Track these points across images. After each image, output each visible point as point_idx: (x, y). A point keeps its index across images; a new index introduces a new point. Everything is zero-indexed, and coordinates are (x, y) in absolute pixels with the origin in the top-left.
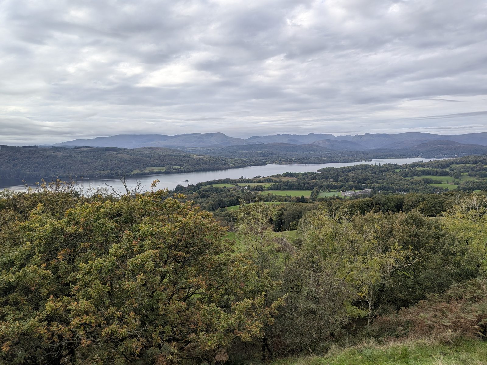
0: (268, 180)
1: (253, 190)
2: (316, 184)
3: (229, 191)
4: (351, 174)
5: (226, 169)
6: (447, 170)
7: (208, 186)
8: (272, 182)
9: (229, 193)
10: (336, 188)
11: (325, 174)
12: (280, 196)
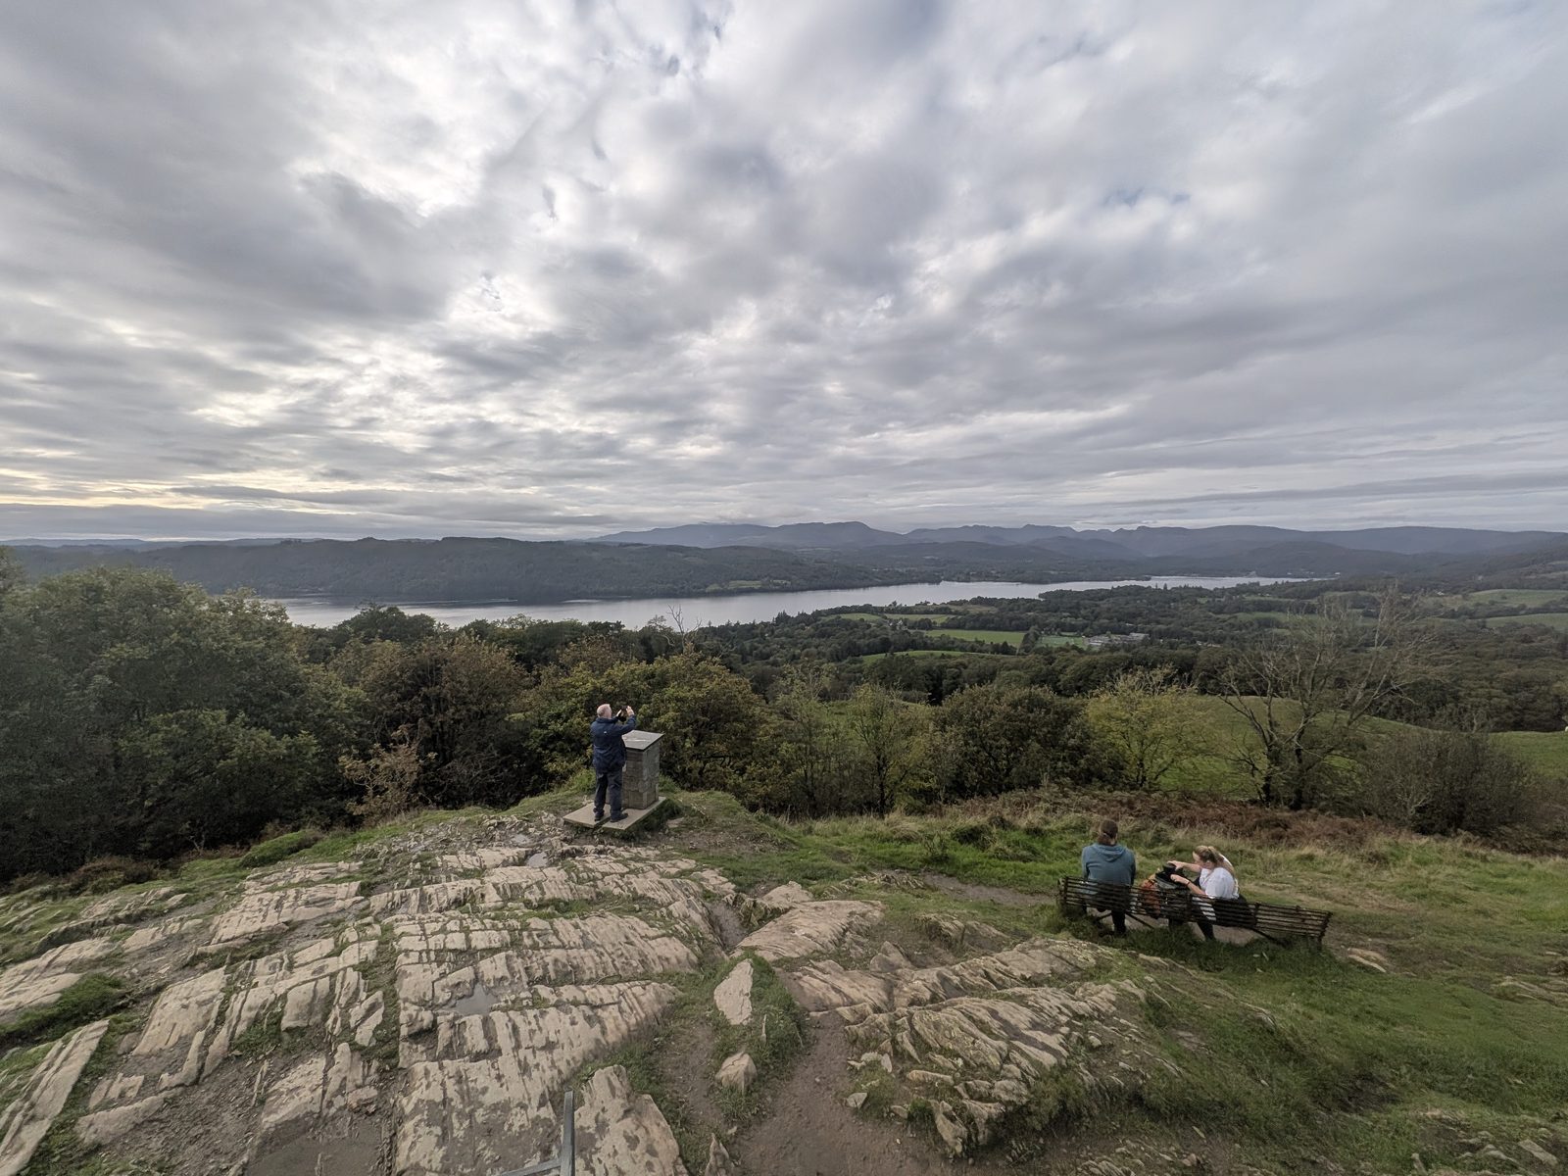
0: (942, 610)
1: (913, 628)
2: (1034, 621)
3: (869, 626)
4: (1104, 605)
5: (865, 587)
7: (833, 617)
8: (951, 613)
9: (868, 631)
10: (1072, 628)
11: (1052, 602)
12: (963, 641)
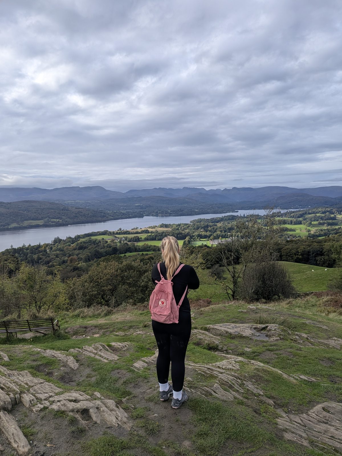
0: (145, 231)
1: (130, 241)
2: (188, 234)
3: (107, 242)
4: (219, 225)
5: (104, 221)
6: (301, 219)
7: (86, 238)
8: (149, 233)
9: (106, 245)
10: (205, 237)
11: (197, 225)
12: (155, 246)
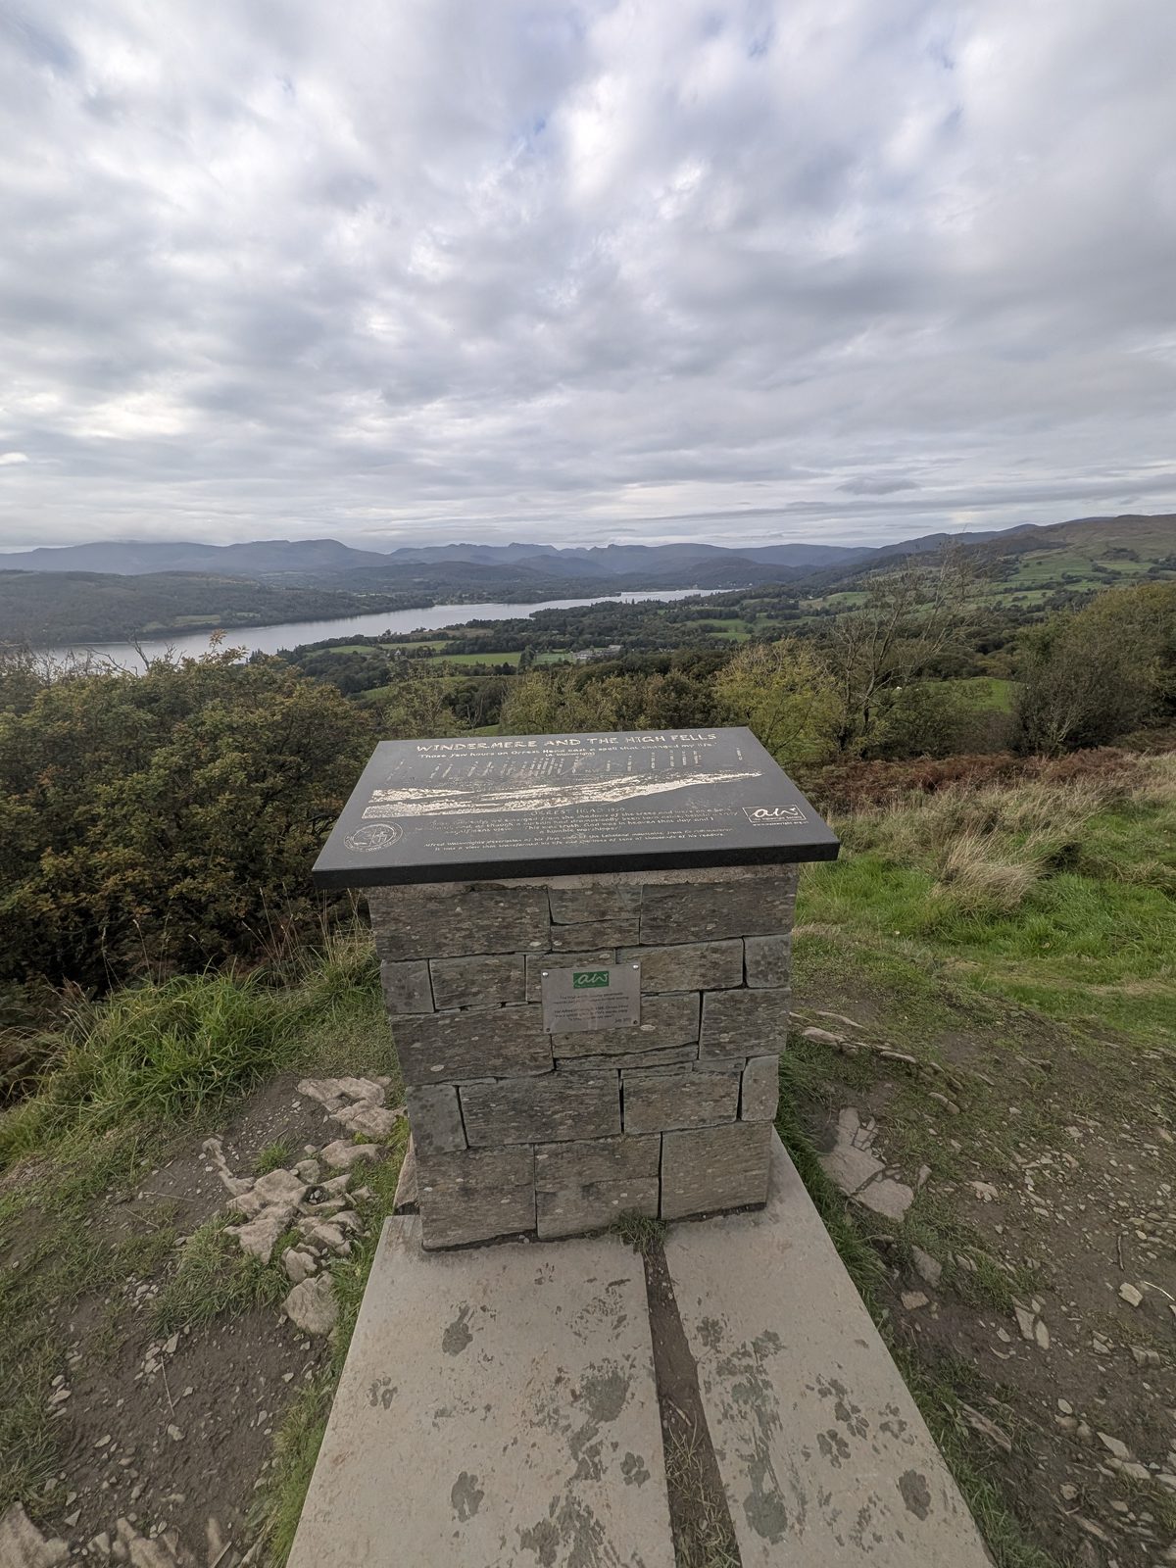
0: (440, 636)
1: (412, 657)
2: (529, 641)
3: (365, 659)
4: (586, 621)
6: (736, 608)
7: (321, 652)
8: (449, 639)
9: (365, 664)
10: (562, 645)
11: (543, 621)
12: (465, 666)
